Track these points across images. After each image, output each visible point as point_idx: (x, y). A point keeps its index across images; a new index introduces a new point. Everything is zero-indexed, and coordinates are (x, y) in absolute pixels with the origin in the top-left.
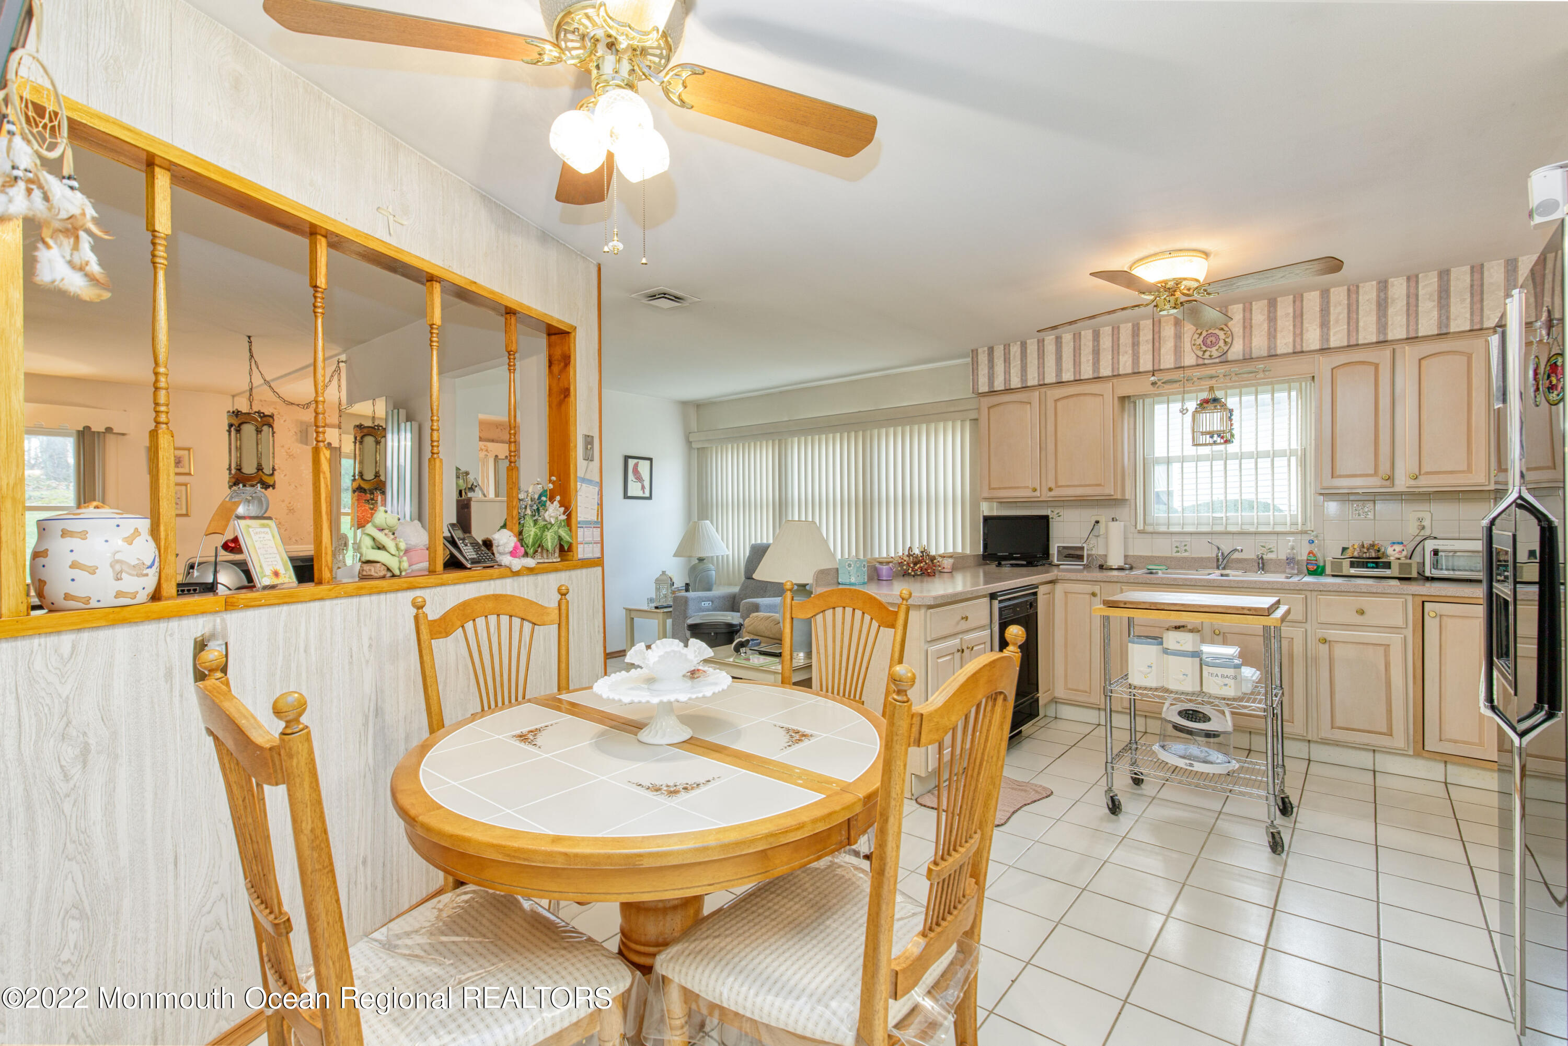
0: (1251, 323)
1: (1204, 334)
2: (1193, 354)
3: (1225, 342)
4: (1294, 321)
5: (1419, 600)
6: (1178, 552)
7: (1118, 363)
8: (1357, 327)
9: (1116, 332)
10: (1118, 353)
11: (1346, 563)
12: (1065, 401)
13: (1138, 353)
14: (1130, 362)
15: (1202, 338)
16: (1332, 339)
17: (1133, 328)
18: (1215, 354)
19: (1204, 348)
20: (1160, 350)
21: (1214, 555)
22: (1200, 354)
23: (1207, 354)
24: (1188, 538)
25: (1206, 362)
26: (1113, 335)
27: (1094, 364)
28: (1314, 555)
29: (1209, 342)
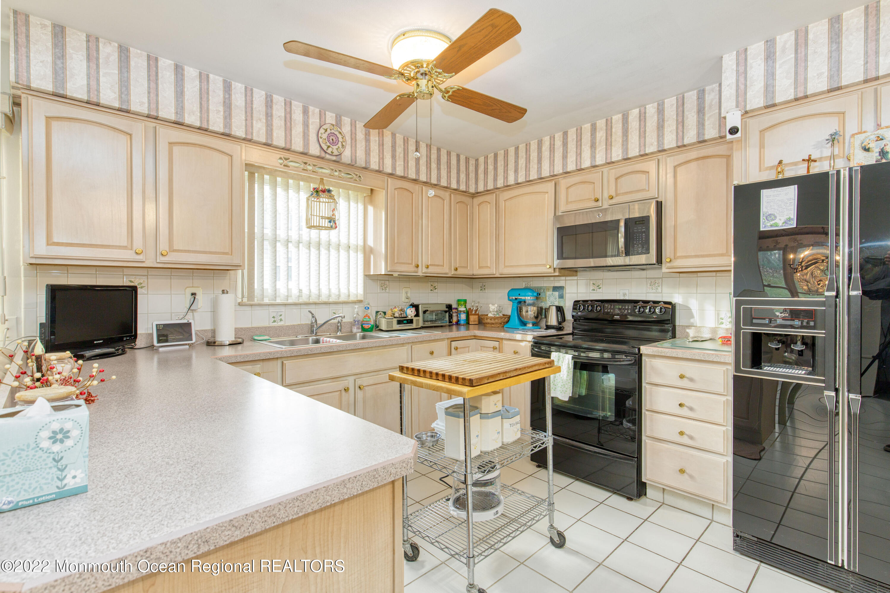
0: (356, 137)
1: (329, 131)
2: (318, 146)
3: (343, 145)
4: (379, 148)
5: (450, 340)
6: (274, 321)
7: (252, 127)
8: (408, 165)
9: (249, 94)
10: (252, 117)
11: (395, 321)
12: (185, 148)
13: (272, 125)
14: (263, 131)
15: (327, 133)
16: (397, 169)
17: (267, 98)
18: (336, 153)
19: (328, 144)
20: (291, 130)
21: (310, 323)
22: (325, 148)
23: (330, 149)
24: (283, 309)
25: (328, 156)
26: (246, 96)
27: (225, 118)
28: (369, 317)
29: (331, 141)
